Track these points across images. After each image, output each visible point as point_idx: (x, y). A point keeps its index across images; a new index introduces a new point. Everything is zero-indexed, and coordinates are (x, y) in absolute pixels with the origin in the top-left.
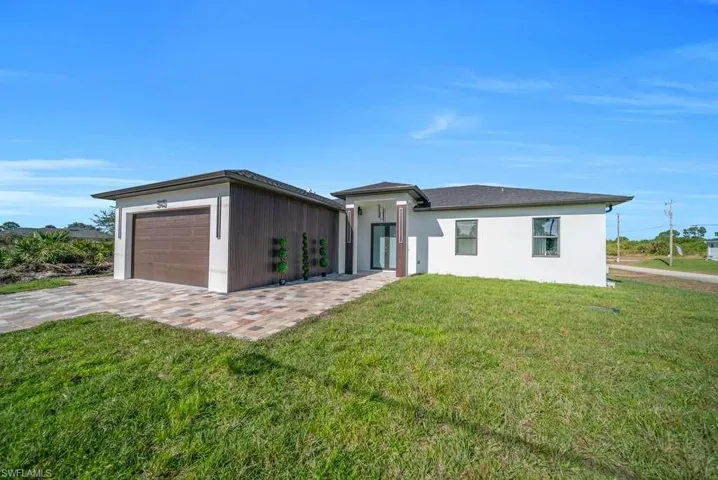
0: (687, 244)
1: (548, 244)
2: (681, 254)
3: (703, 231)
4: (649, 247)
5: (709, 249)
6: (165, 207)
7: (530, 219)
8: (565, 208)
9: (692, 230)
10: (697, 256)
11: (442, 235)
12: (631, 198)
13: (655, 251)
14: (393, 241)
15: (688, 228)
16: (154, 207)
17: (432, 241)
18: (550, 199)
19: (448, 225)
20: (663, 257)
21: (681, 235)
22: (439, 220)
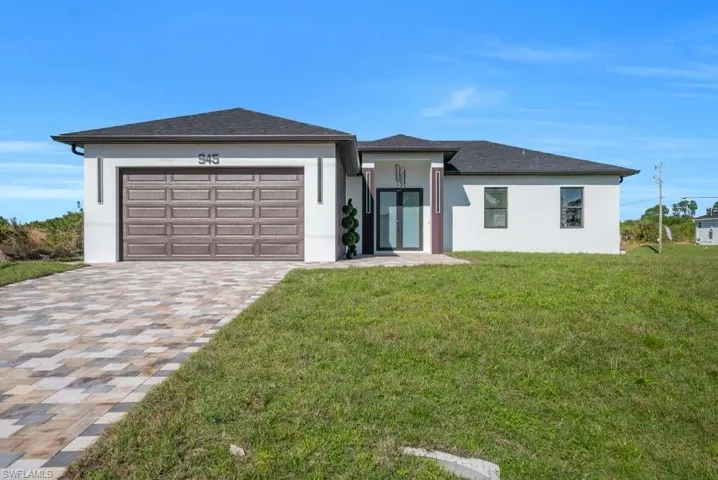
0: (677, 227)
1: (573, 216)
2: (670, 238)
3: (693, 206)
4: (636, 230)
5: (697, 229)
6: (218, 163)
7: (557, 188)
8: (588, 178)
9: (682, 204)
10: (686, 243)
11: (468, 204)
12: (638, 172)
13: (642, 236)
14: (427, 210)
15: (677, 203)
16: (194, 162)
17: (457, 211)
18: (576, 168)
19: (476, 192)
20: (652, 244)
21: (671, 213)
22: (465, 186)
